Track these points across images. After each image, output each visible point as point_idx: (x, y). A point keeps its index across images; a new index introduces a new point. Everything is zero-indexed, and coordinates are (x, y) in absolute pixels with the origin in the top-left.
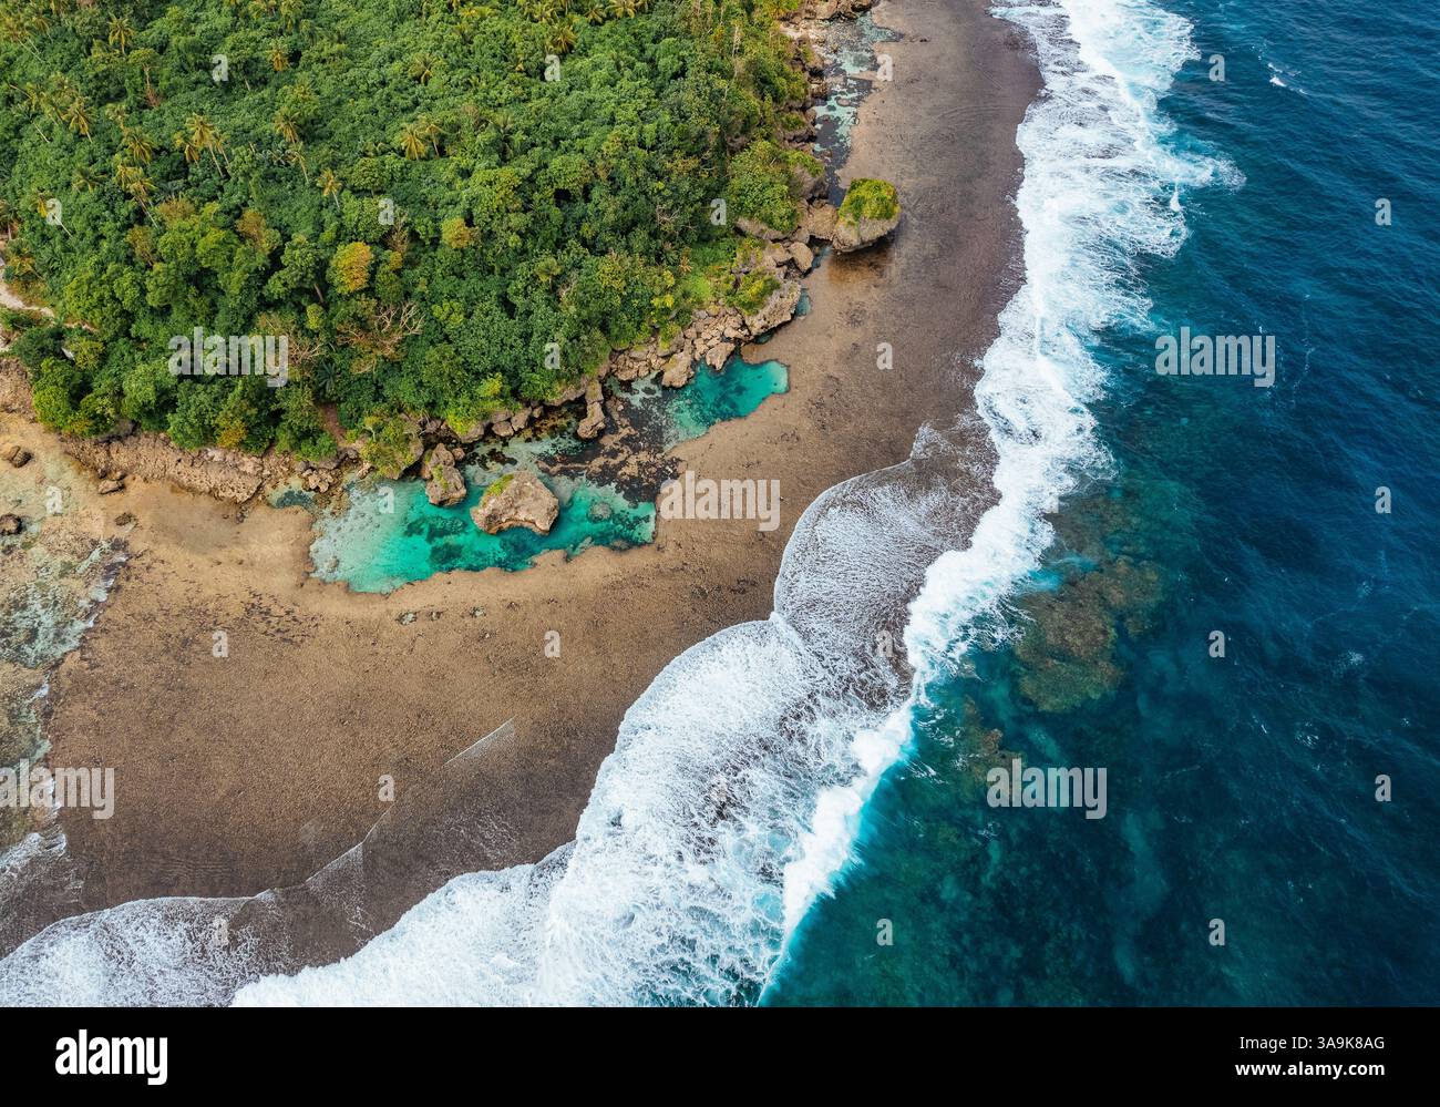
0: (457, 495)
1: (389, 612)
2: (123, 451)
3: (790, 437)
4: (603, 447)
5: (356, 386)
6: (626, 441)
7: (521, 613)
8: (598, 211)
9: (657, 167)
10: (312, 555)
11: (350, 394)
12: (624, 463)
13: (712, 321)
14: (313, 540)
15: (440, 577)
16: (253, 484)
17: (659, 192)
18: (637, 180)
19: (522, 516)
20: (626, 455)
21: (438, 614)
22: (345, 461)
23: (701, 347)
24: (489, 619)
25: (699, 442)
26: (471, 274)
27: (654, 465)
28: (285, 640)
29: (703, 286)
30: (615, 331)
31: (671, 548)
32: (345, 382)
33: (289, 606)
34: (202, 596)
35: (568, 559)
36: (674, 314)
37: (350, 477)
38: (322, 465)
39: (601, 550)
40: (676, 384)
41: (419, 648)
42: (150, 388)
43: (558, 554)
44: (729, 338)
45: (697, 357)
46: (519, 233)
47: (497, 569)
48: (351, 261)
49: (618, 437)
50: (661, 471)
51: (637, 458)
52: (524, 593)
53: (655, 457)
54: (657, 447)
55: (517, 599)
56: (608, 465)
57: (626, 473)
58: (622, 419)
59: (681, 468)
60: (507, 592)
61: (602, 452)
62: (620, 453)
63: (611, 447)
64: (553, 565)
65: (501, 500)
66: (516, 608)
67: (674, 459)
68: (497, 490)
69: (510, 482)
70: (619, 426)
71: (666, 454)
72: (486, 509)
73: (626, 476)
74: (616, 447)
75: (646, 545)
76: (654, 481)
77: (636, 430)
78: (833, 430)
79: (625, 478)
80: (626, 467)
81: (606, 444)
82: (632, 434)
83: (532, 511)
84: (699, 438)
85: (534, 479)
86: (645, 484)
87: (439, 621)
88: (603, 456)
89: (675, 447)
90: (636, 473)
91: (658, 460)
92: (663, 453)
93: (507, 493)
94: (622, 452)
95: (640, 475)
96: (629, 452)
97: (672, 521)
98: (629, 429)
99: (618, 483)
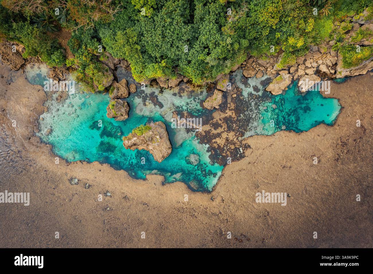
1: (66, 174)
4: (213, 118)
6: (226, 120)
12: (219, 135)
14: (43, 112)
15: (96, 164)
19: (150, 149)
20: (222, 130)
21: (89, 186)
23: (301, 72)
24: (112, 200)
25: (266, 139)
27: (234, 144)
31: (218, 200)
39: (182, 185)
40: (274, 92)
41: (74, 201)
43: (160, 178)
45: (296, 76)
47: (126, 173)
49: (224, 115)
50: (237, 149)
51: (227, 135)
52: (134, 193)
53: (237, 139)
54: (242, 132)
55: (130, 195)
56: (210, 133)
57: (217, 142)
58: (232, 104)
59: (248, 152)
60: (126, 189)
61: (210, 122)
62: (220, 127)
63: (217, 120)
64: (155, 184)
65: (140, 139)
66: (127, 200)
67: (247, 144)
68: (139, 134)
69: (148, 131)
70: (228, 108)
71: (244, 139)
72: (130, 142)
73: (216, 144)
74: (220, 122)
75: (207, 192)
76: (229, 154)
77: (236, 115)
78: (342, 164)
79: (215, 145)
80: (219, 138)
81: (215, 117)
82: (232, 116)
83: (156, 150)
84: (267, 135)
85: (162, 134)
86: (224, 154)
87: (88, 190)
88: (210, 125)
89: (251, 136)
90: (223, 145)
91: (238, 141)
92: (243, 138)
93: (144, 137)
94: (222, 127)
95: (224, 147)
96: (225, 128)
97: (226, 184)
98: (232, 112)
99: (210, 146)
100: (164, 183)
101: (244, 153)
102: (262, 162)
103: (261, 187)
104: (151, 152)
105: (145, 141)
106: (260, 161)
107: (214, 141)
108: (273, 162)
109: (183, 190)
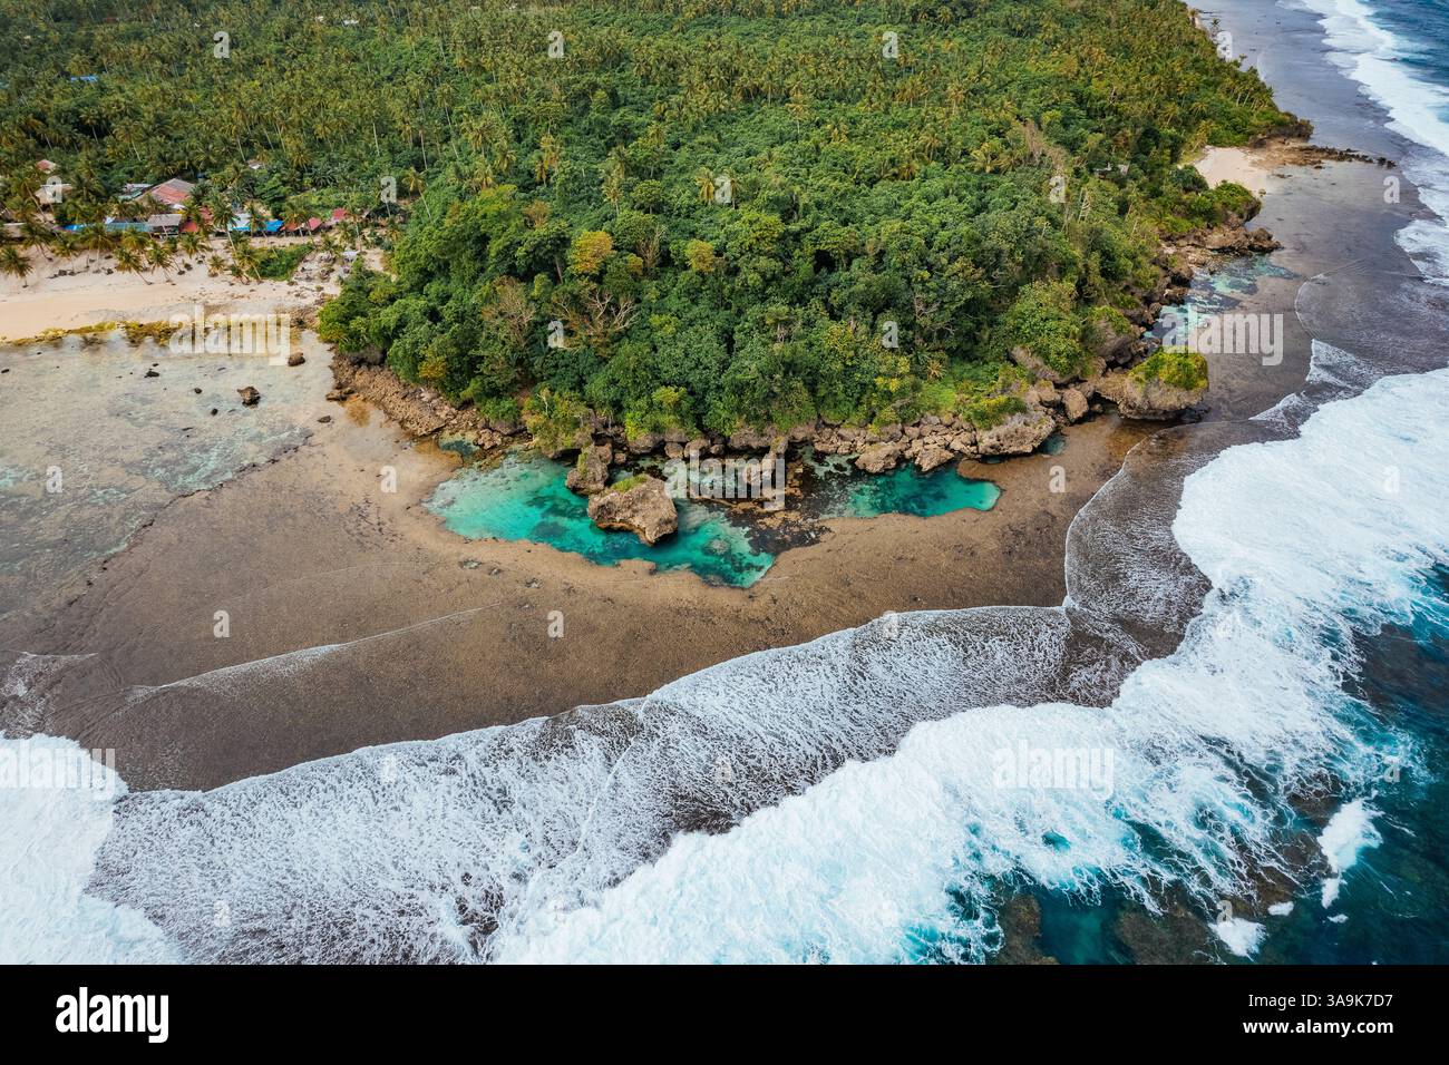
0: (593, 487)
1: (459, 554)
2: (365, 375)
3: (965, 551)
5: (562, 370)
7: (572, 599)
8: (851, 280)
9: (931, 259)
10: (437, 490)
11: (554, 375)
12: (769, 514)
13: (941, 428)
14: (447, 480)
15: (526, 543)
16: (435, 424)
17: (923, 282)
18: (903, 263)
19: (637, 521)
21: (499, 571)
22: (519, 433)
23: (917, 446)
24: (539, 593)
25: (860, 523)
26: (706, 301)
27: (799, 526)
28: (358, 541)
29: (949, 396)
30: (822, 392)
31: (764, 600)
32: (553, 363)
33: (384, 519)
34: (328, 488)
35: (652, 572)
36: (898, 404)
37: (516, 446)
38: (498, 428)
39: (694, 577)
40: (869, 468)
41: (459, 591)
42: (396, 316)
43: (648, 565)
44: (952, 451)
45: (908, 454)
46: (763, 275)
47: (582, 557)
48: (590, 244)
50: (803, 533)
51: (786, 515)
52: (589, 584)
53: (805, 520)
56: (752, 511)
57: (765, 523)
58: (795, 480)
59: (823, 537)
60: (574, 578)
64: (635, 573)
65: (622, 496)
67: (824, 528)
71: (818, 521)
73: (764, 526)
76: (790, 538)
78: (1020, 558)
79: (762, 527)
80: (770, 518)
84: (863, 519)
87: (495, 578)
89: (832, 519)
90: (776, 527)
91: (807, 523)
92: (816, 520)
93: (630, 493)
95: (779, 529)
97: (782, 578)
98: (796, 490)
100: (655, 572)
101: (817, 537)
102: (855, 550)
103: (855, 584)
105: (631, 502)
106: (849, 549)
107: (760, 522)
108: (877, 552)
109: (691, 583)
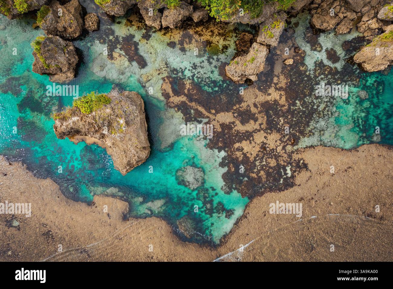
12: (248, 136)
20: (257, 127)
25: (340, 156)
27: (277, 157)
43: (121, 206)
47: (56, 187)
49: (263, 98)
50: (280, 169)
51: (265, 137)
52: (66, 228)
53: (284, 148)
54: (294, 135)
55: (56, 231)
56: (232, 128)
57: (243, 149)
58: (282, 77)
59: (301, 177)
60: (52, 217)
61: (235, 108)
62: (252, 119)
63: (248, 106)
64: (108, 215)
65: (85, 122)
66: (50, 239)
67: (302, 161)
68: (84, 109)
69: (103, 107)
70: (273, 85)
71: (297, 150)
72: (65, 124)
73: (241, 153)
74: (253, 110)
75: (210, 245)
76: (265, 176)
77: (286, 100)
79: (238, 154)
80: (248, 142)
81: (245, 99)
82: (280, 102)
83: (117, 148)
84: (342, 149)
85: (131, 117)
86: (254, 175)
88: (233, 113)
89: (312, 147)
90: (253, 156)
91: (285, 153)
92: (295, 148)
93: (94, 118)
94: (256, 120)
95: (255, 160)
96: (262, 124)
97: (250, 236)
98: (281, 94)
99: (228, 155)
100: (128, 216)
101: (293, 177)
102: (327, 200)
103: (318, 249)
104: (109, 151)
105: (97, 128)
106: (322, 199)
107: (237, 145)
108: (348, 204)
109: (163, 235)
